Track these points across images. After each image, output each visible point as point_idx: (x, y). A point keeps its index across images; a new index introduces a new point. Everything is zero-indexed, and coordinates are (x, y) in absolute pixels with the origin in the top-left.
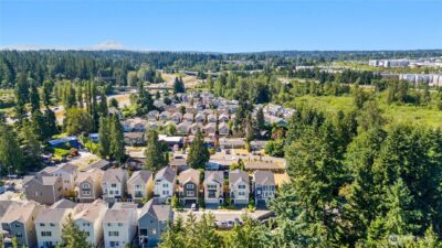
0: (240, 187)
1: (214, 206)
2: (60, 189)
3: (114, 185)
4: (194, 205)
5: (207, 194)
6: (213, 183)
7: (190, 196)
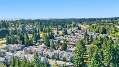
0: (67, 56)
1: (61, 60)
2: (31, 51)
3: (40, 51)
4: (56, 59)
5: (59, 57)
6: (61, 54)
7: (56, 57)
